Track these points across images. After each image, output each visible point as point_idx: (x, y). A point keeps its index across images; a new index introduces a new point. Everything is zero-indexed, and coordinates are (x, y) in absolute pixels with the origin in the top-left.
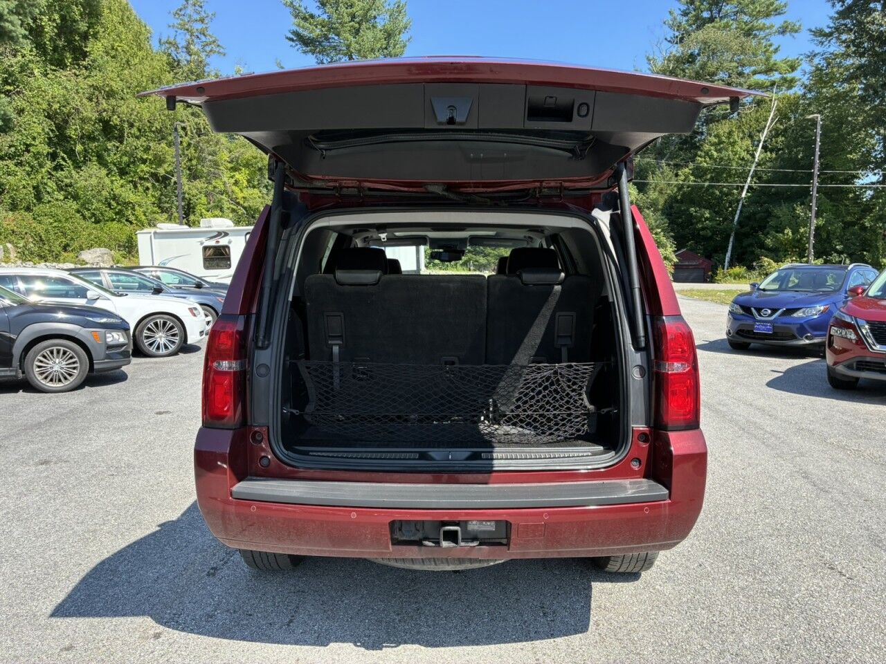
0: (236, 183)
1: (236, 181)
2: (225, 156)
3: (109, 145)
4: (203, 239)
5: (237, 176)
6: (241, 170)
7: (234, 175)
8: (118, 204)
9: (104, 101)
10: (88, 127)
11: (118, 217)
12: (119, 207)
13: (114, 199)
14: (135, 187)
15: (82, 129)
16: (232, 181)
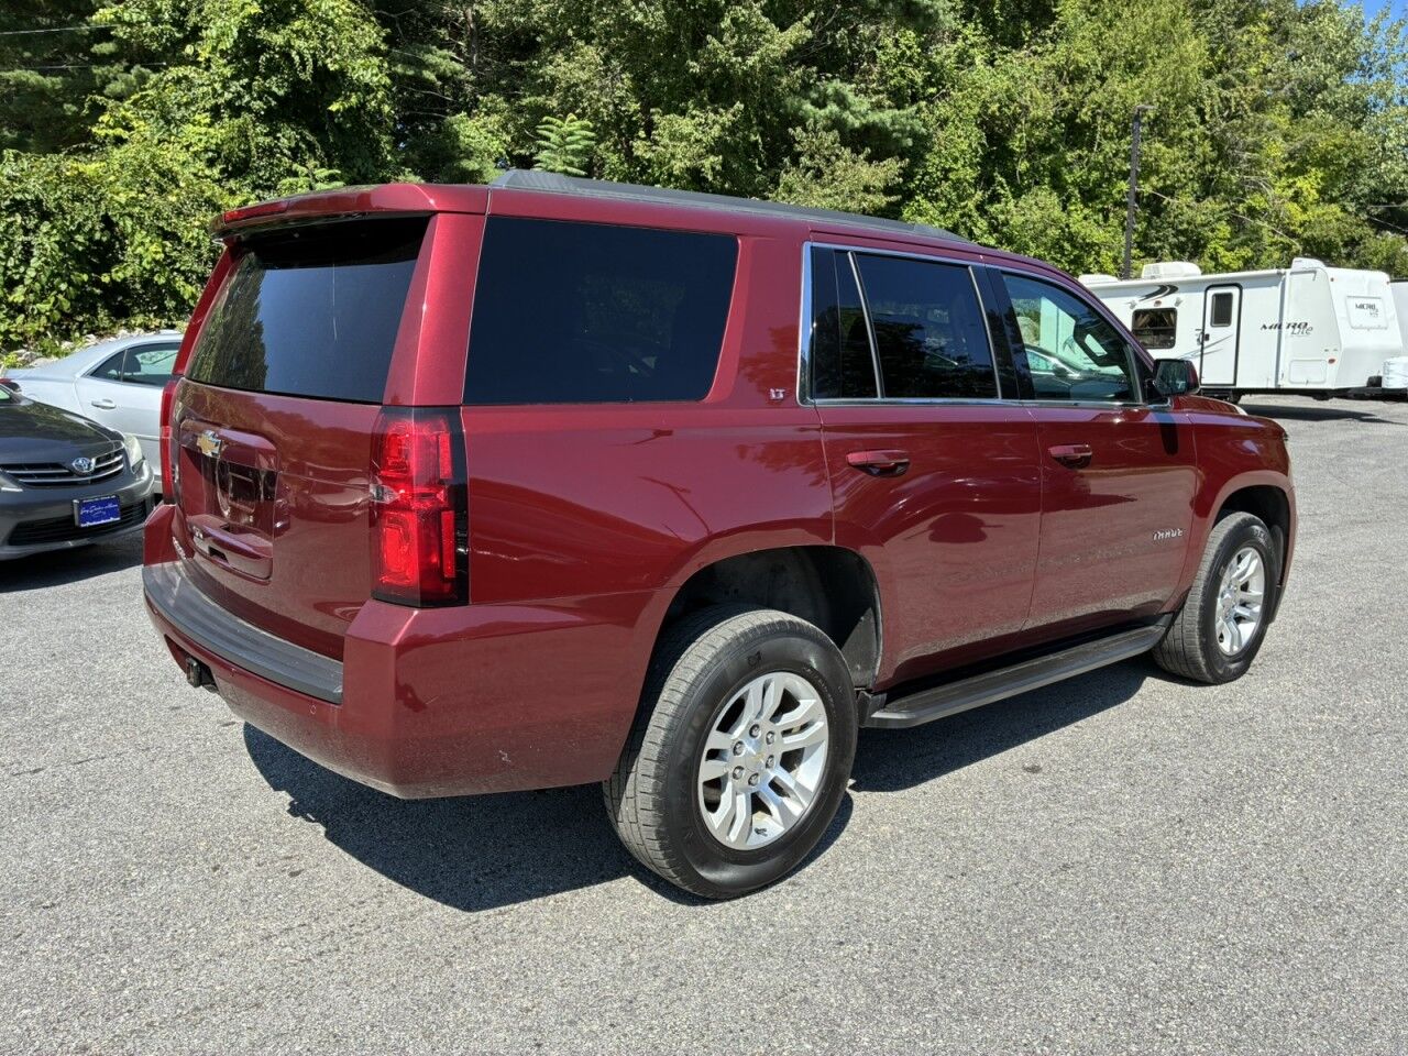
0: (1296, 198)
1: (1295, 192)
2: (1277, 149)
3: (1070, 156)
4: (1136, 299)
5: (1301, 183)
6: (1307, 171)
7: (1295, 183)
8: (1074, 246)
9: (1064, 89)
10: (1040, 133)
11: (1072, 267)
12: (1076, 252)
13: (1068, 240)
14: (1106, 218)
15: (1030, 135)
16: (1290, 192)
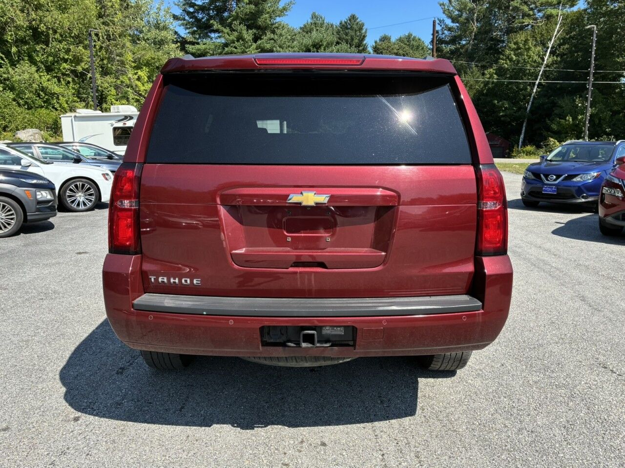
0: (139, 79)
1: (138, 77)
2: (129, 57)
3: (38, 48)
4: (113, 122)
5: (140, 73)
6: (142, 68)
7: (137, 72)
8: (46, 94)
9: (33, 13)
10: (21, 33)
11: (46, 105)
12: (47, 97)
13: (42, 91)
14: (59, 81)
15: (16, 34)
16: (136, 77)
